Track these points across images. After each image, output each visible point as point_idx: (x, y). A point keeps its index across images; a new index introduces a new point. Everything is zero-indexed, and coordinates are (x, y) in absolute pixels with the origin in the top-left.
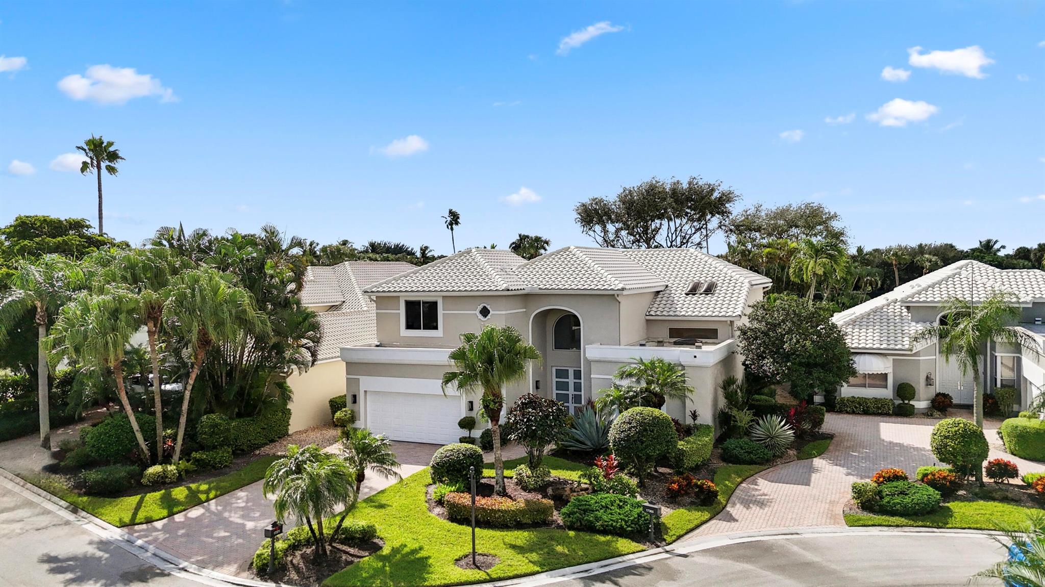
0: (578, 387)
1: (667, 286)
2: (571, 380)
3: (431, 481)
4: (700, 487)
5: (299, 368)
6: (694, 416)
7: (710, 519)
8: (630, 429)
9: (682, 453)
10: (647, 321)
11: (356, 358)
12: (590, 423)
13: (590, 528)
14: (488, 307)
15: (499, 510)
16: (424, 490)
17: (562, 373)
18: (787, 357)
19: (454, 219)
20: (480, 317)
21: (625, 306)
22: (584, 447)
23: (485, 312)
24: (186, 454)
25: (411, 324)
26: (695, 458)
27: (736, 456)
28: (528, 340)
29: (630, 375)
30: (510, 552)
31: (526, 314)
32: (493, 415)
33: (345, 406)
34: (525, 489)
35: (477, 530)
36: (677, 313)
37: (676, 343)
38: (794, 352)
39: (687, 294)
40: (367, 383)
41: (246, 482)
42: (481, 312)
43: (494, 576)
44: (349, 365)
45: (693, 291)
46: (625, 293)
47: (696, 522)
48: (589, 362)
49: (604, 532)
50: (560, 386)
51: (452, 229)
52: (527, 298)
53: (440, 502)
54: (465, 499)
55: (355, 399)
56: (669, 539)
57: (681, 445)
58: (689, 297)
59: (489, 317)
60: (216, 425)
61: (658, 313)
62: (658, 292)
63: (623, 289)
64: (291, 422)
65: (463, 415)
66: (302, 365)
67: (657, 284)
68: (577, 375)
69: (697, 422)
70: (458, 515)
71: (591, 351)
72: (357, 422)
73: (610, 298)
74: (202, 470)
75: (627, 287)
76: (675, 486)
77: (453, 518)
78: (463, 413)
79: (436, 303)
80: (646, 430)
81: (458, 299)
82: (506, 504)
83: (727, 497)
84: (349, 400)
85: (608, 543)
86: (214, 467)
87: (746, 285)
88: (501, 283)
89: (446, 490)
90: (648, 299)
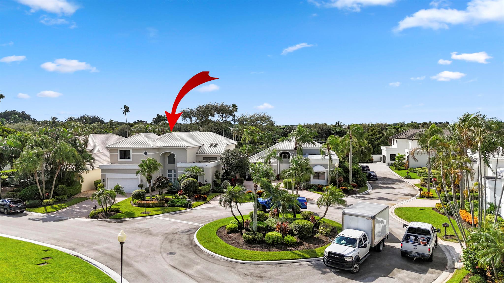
0: (175, 175)
1: (203, 145)
2: (173, 174)
3: (132, 200)
4: (203, 197)
5: (86, 171)
6: (206, 181)
7: (204, 204)
8: (186, 184)
9: (200, 190)
10: (197, 155)
11: (104, 168)
12: (177, 184)
13: (174, 206)
14: (147, 152)
15: (151, 204)
16: (130, 202)
17: (170, 172)
18: (231, 165)
19: (127, 109)
20: (144, 155)
21: (189, 152)
22: (175, 191)
23: (146, 153)
24: (53, 197)
25: (121, 157)
26: (204, 191)
27: (216, 191)
28: (159, 161)
29: (188, 171)
30: (154, 211)
31: (159, 154)
32: (149, 181)
33: (101, 183)
34: (158, 200)
35: (146, 208)
36: (205, 153)
37: (204, 162)
38: (232, 163)
39: (209, 147)
40: (108, 175)
41: (75, 203)
42: (144, 153)
43: (150, 215)
44: (102, 170)
45: (211, 146)
46: (188, 148)
47: (200, 204)
48: (178, 168)
49: (178, 206)
50: (169, 175)
51: (125, 114)
52: (159, 149)
53: (135, 204)
54: (142, 202)
55: (104, 180)
56: (192, 207)
57: (199, 188)
58: (209, 148)
59: (147, 155)
60: (63, 188)
61: (200, 153)
62: (200, 147)
63: (188, 147)
64: (82, 188)
65: (139, 184)
66: (87, 170)
67: (200, 144)
68: (175, 172)
69: (207, 183)
70: (140, 205)
71: (178, 164)
72: (105, 187)
73: (184, 149)
74: (59, 201)
75: (189, 146)
76: (196, 197)
77: (138, 206)
78: (139, 183)
79: (130, 151)
80: (190, 184)
81: (136, 150)
82: (153, 202)
83: (210, 199)
84: (102, 181)
85: (178, 208)
86: (62, 200)
87: (226, 144)
88: (150, 145)
89: (137, 201)
90: (197, 149)
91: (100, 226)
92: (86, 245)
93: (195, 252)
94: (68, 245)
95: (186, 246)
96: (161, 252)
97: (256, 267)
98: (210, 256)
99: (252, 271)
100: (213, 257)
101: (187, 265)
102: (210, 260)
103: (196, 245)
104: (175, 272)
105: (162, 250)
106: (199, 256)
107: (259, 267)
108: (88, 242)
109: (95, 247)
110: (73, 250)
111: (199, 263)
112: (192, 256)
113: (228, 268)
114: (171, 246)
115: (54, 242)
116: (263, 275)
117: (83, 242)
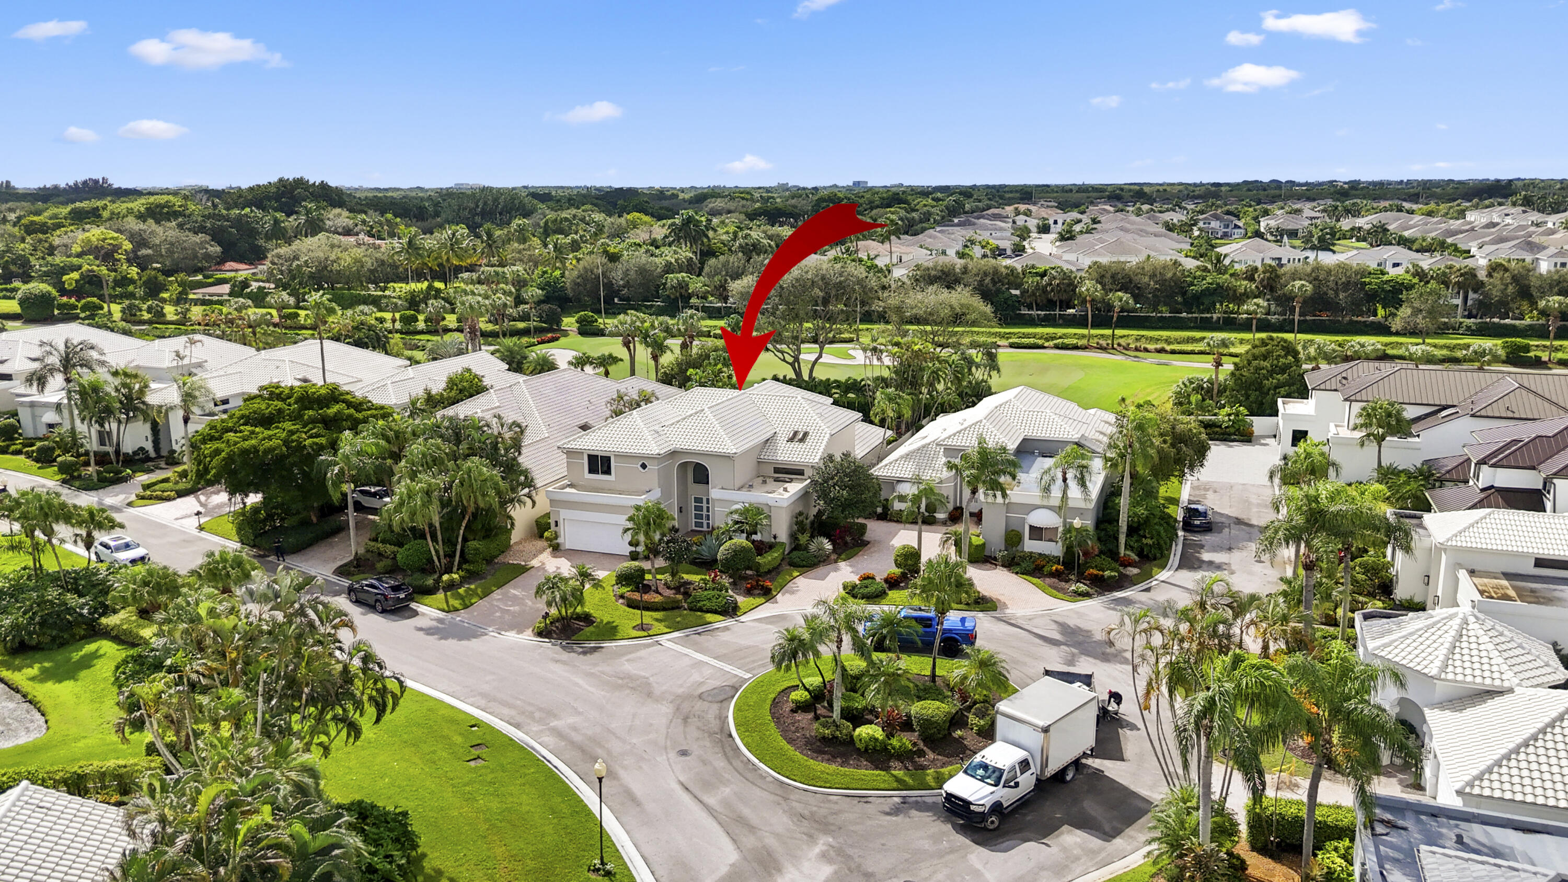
1: (775, 434)
2: (704, 505)
3: (616, 584)
6: (775, 537)
7: (765, 602)
9: (759, 565)
10: (758, 462)
11: (555, 498)
13: (699, 609)
14: (646, 463)
15: (654, 601)
16: (614, 592)
20: (641, 469)
21: (738, 462)
22: (706, 558)
23: (644, 467)
24: (459, 567)
25: (591, 471)
26: (766, 568)
27: (795, 562)
30: (658, 623)
31: (673, 465)
33: (550, 528)
34: (669, 588)
35: (644, 612)
36: (779, 456)
39: (788, 440)
40: (564, 514)
41: (501, 584)
42: (641, 466)
43: (650, 633)
44: (552, 502)
45: (791, 440)
46: (736, 455)
47: (757, 605)
48: (714, 501)
49: (705, 611)
52: (672, 455)
53: (622, 597)
54: (636, 596)
55: (556, 524)
57: (758, 558)
58: (789, 443)
60: (477, 546)
61: (766, 457)
62: (769, 439)
63: (735, 453)
64: (512, 538)
68: (708, 507)
69: (777, 541)
70: (632, 604)
71: (716, 491)
72: (559, 538)
74: (471, 576)
75: (739, 451)
76: (749, 586)
77: (629, 606)
79: (609, 457)
80: (736, 554)
81: (623, 457)
82: (658, 598)
83: (777, 590)
84: (553, 524)
86: (477, 575)
89: (625, 590)
90: (761, 445)
91: (557, 661)
92: (537, 715)
93: (725, 754)
94: (506, 711)
95: (711, 734)
96: (666, 748)
97: (823, 802)
98: (750, 766)
99: (815, 809)
100: (756, 768)
101: (708, 786)
102: (749, 775)
103: (730, 736)
104: (686, 798)
105: (669, 743)
106: (731, 764)
107: (830, 801)
108: (541, 709)
109: (554, 723)
110: (517, 726)
111: (728, 780)
112: (720, 763)
113: (777, 798)
114: (685, 732)
115: (483, 702)
116: (831, 819)
117: (530, 709)
